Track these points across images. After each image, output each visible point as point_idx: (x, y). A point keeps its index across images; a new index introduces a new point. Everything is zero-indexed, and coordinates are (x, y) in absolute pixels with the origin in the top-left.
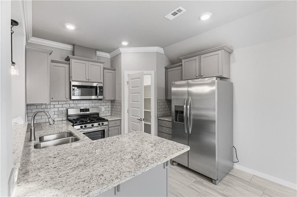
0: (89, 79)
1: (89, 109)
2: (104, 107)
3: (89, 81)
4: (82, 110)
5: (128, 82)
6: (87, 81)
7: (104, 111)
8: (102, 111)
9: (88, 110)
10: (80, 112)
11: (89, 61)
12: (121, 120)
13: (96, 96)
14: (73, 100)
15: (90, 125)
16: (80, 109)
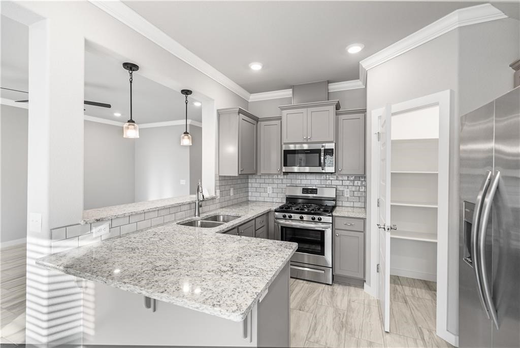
0: (307, 139)
1: (316, 189)
2: (348, 190)
3: (309, 141)
4: (305, 190)
5: (378, 133)
6: (304, 141)
7: (348, 196)
8: (345, 195)
9: (314, 191)
10: (303, 193)
11: (308, 107)
12: (364, 219)
13: (321, 168)
14: (286, 173)
15: (297, 216)
16: (303, 189)
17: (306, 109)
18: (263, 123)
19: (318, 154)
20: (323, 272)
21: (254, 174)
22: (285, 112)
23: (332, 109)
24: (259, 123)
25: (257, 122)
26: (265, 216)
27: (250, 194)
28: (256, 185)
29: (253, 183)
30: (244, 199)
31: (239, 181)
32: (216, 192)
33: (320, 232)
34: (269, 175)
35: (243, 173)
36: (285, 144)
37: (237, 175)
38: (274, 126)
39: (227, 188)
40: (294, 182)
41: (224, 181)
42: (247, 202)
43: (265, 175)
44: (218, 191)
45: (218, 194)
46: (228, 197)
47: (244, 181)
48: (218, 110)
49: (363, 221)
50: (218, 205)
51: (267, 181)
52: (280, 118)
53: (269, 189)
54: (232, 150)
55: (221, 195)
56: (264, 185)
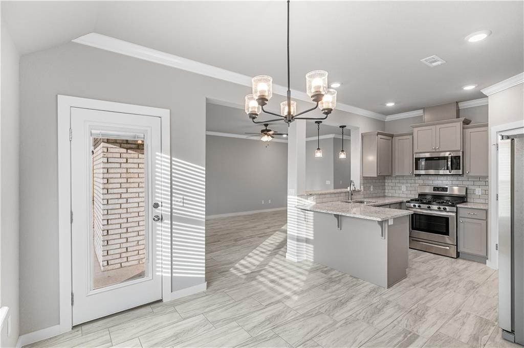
0: (435, 149)
1: (447, 188)
2: (480, 189)
3: (437, 151)
4: (436, 189)
5: (497, 144)
6: (434, 151)
7: (480, 194)
8: (477, 194)
9: (445, 189)
10: (434, 190)
11: (436, 124)
12: (487, 211)
13: (448, 171)
14: (417, 175)
15: (425, 206)
16: (434, 188)
17: (434, 126)
18: (397, 138)
19: (446, 161)
20: (448, 248)
21: (390, 176)
22: (416, 130)
23: (459, 125)
24: (394, 138)
25: (392, 138)
26: (398, 204)
27: (387, 191)
28: (392, 184)
29: (389, 183)
30: (382, 195)
31: (377, 181)
32: (360, 187)
33: (445, 219)
34: (403, 176)
35: (381, 175)
36: (416, 153)
37: (376, 176)
38: (407, 140)
39: (368, 185)
40: (426, 182)
41: (366, 180)
42: (385, 196)
43: (399, 176)
44: (362, 187)
45: (362, 189)
46: (368, 192)
47: (381, 181)
48: (362, 134)
49: (485, 211)
50: (362, 196)
51: (401, 181)
52: (412, 134)
53: (404, 188)
54: (372, 158)
55: (364, 190)
56: (399, 185)
